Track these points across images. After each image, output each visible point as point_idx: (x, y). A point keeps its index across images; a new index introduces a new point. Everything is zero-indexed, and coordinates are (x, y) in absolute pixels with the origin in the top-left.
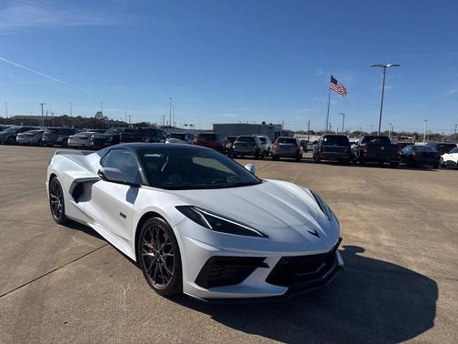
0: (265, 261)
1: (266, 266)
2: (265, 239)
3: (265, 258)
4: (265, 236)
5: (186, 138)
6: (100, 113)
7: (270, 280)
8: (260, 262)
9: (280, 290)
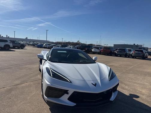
0: (68, 92)
1: (68, 93)
2: (70, 83)
3: (68, 90)
4: (71, 82)
5: (99, 49)
6: (78, 41)
7: (69, 99)
8: (66, 92)
9: (72, 104)
